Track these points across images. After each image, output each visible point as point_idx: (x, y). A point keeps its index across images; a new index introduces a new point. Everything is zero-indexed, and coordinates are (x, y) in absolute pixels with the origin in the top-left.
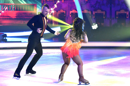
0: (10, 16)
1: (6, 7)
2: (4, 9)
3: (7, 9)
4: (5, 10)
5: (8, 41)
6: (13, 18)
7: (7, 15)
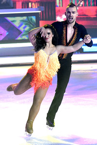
0: (87, 14)
1: (81, 2)
2: (79, 4)
3: (82, 5)
4: (81, 5)
5: (84, 51)
6: (92, 17)
7: (83, 12)
